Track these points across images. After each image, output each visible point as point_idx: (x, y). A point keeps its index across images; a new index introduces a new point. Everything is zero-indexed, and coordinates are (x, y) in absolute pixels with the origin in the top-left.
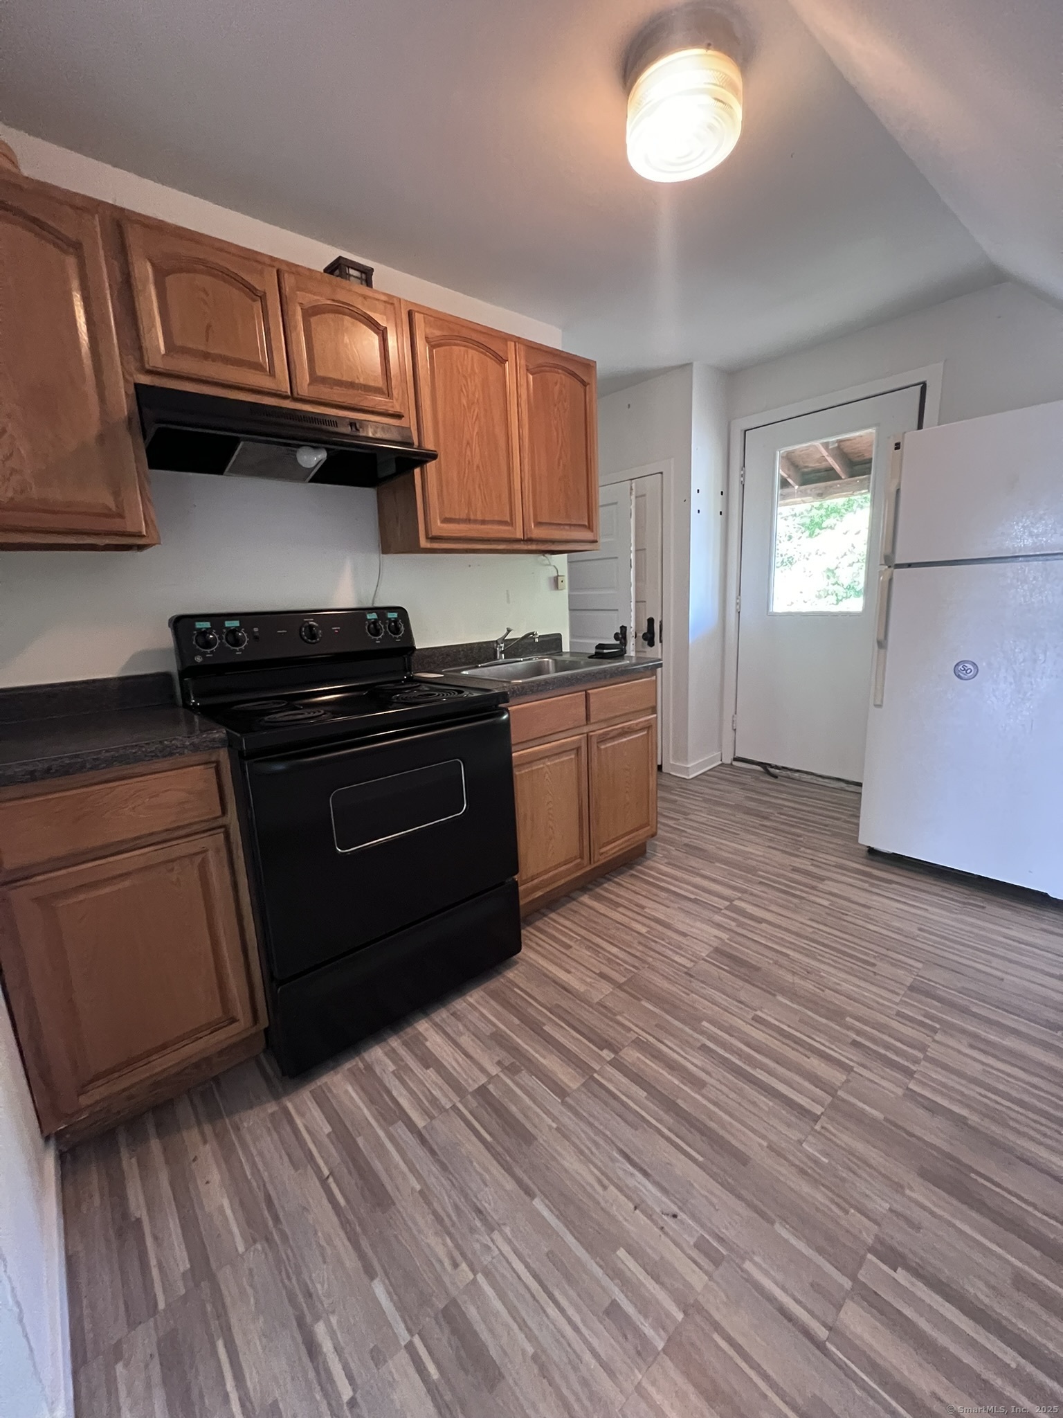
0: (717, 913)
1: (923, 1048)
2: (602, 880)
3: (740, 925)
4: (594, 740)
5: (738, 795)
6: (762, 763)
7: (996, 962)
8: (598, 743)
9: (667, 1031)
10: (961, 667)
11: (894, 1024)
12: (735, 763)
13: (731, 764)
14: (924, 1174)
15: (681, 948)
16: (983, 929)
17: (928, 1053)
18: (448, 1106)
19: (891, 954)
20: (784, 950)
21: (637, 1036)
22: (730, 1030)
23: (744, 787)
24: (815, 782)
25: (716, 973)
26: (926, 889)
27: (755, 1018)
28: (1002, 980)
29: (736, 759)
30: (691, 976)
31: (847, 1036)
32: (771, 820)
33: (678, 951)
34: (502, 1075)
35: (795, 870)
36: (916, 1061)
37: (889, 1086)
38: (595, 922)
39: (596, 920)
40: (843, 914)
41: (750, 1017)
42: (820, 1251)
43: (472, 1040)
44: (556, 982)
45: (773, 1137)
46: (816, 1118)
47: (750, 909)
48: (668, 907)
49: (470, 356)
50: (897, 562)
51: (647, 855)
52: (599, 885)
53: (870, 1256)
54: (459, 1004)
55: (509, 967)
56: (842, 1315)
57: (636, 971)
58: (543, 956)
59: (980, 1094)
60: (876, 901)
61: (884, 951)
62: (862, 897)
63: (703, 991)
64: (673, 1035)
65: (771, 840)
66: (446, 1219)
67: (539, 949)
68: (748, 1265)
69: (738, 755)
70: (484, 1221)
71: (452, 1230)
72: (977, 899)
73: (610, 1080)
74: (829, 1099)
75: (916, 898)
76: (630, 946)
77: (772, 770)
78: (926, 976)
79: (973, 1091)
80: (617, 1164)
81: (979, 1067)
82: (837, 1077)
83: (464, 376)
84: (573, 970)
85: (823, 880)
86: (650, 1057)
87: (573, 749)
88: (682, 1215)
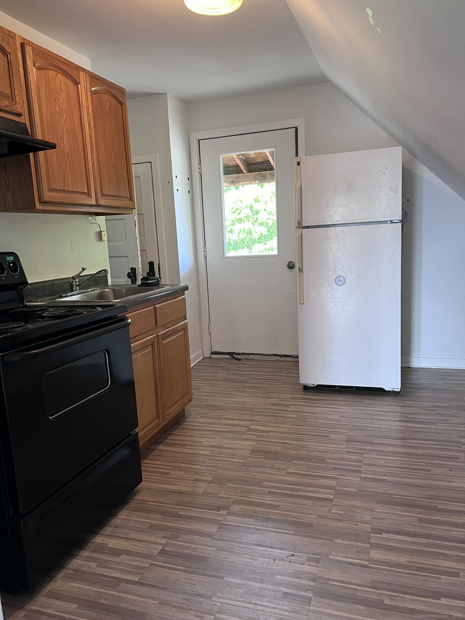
0: (244, 434)
1: (361, 461)
2: (166, 435)
3: (258, 436)
4: (160, 338)
5: (223, 374)
6: (229, 353)
7: (375, 422)
8: (162, 339)
9: (248, 492)
10: (338, 279)
11: (346, 456)
12: (213, 356)
13: (210, 357)
14: (379, 502)
15: (234, 455)
16: (366, 410)
17: (363, 463)
18: (147, 566)
19: (333, 430)
20: (286, 442)
21: (234, 499)
22: (278, 482)
23: (224, 368)
24: (262, 359)
25: (258, 461)
26: (336, 399)
27: (287, 473)
28: (380, 428)
29: (212, 353)
30: (246, 466)
31: (330, 467)
32: (248, 383)
33: (233, 457)
34: (169, 541)
35: (273, 405)
36: (360, 467)
37: (353, 479)
38: (176, 457)
39: (176, 456)
40: (305, 419)
41: (285, 473)
42: (355, 541)
43: (139, 534)
44: (171, 492)
45: (318, 513)
46: (332, 500)
47: (259, 428)
48: (215, 438)
49: (59, 79)
50: (304, 225)
51: (186, 416)
52: (166, 438)
53: (372, 535)
54: (116, 521)
55: (135, 494)
56: (370, 555)
57: (216, 473)
58: (154, 482)
59: (387, 470)
60: (318, 410)
61: (330, 430)
62: (310, 410)
63: (256, 470)
64: (252, 493)
65: (253, 393)
66: (183, 606)
67: (148, 480)
68: (330, 557)
69: (213, 350)
70: (205, 597)
71: (190, 608)
72: (358, 399)
73: (232, 521)
74: (334, 492)
75: (334, 404)
76: (204, 462)
77: (236, 356)
78: (351, 435)
79: (384, 470)
80: (256, 550)
81: (384, 461)
82: (334, 483)
83: (57, 92)
84: (178, 483)
85: (289, 406)
86: (247, 505)
87: (150, 345)
88: (295, 554)
